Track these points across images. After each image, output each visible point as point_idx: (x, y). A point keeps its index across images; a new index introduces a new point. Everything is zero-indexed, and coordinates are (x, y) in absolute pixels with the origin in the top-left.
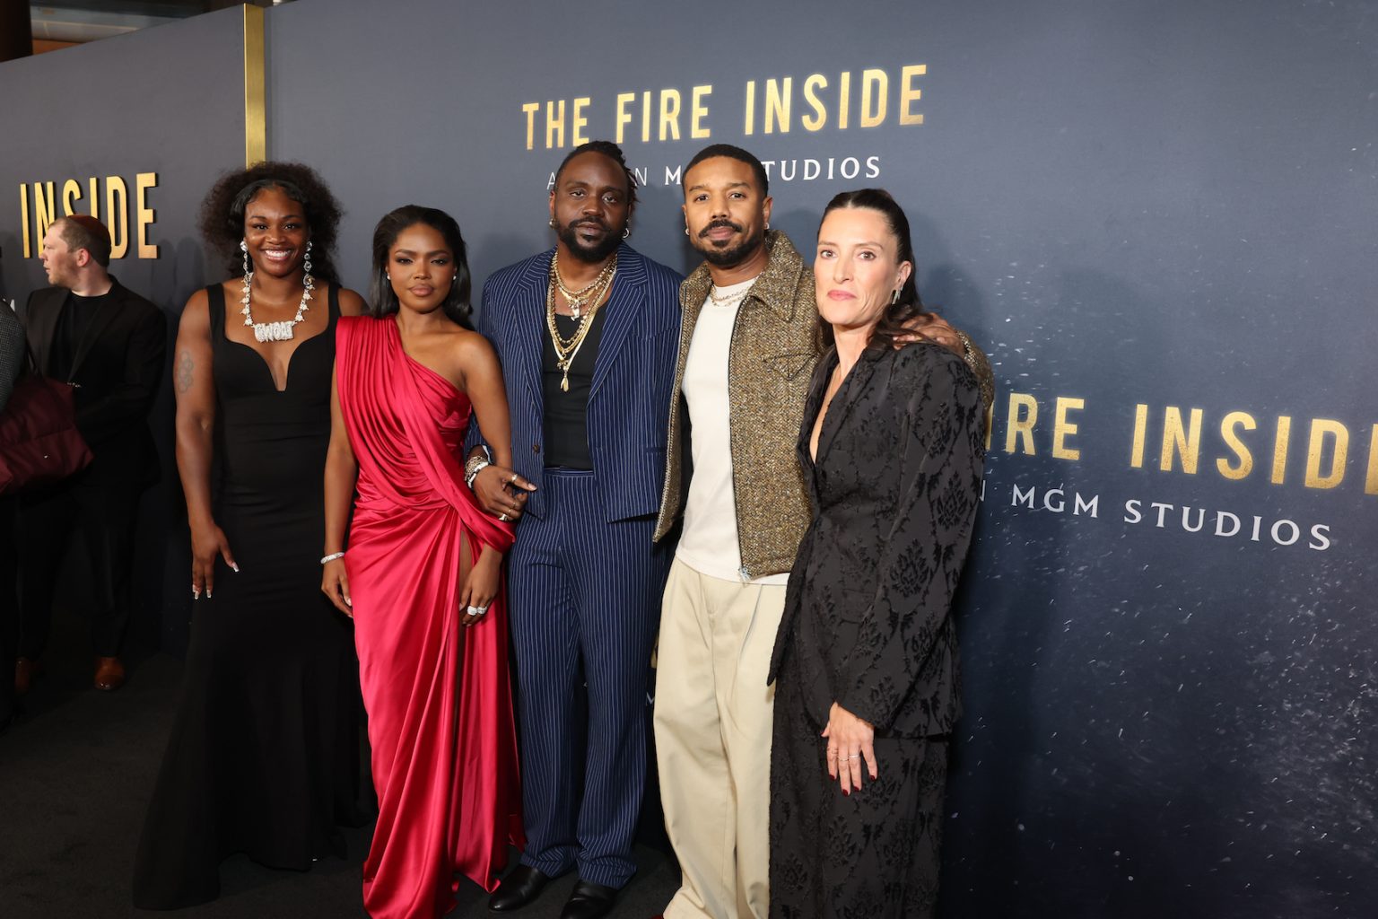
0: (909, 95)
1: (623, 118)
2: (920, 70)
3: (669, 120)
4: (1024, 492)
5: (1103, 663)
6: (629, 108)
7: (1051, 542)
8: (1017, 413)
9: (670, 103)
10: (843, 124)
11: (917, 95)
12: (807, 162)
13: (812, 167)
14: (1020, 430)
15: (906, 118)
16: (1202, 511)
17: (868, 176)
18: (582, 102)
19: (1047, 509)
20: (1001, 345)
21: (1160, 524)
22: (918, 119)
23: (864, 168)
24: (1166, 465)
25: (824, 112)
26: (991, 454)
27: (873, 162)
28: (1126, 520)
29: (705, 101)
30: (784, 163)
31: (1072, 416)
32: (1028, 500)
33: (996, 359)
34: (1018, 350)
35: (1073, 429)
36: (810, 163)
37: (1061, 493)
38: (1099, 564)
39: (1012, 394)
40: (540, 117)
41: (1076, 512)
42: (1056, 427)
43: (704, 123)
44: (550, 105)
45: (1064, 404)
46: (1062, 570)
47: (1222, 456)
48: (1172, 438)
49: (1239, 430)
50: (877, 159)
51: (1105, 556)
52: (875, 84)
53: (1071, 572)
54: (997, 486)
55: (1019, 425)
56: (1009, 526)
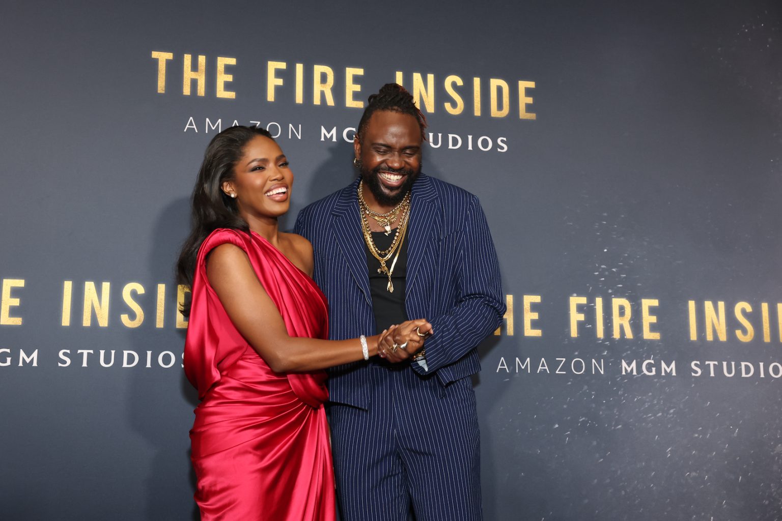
0: (524, 100)
1: (273, 82)
2: (531, 84)
3: (322, 88)
4: (629, 364)
5: (694, 474)
6: (279, 73)
7: (650, 396)
8: (618, 311)
9: (324, 78)
11: (530, 100)
12: (450, 136)
13: (455, 140)
14: (621, 322)
16: (733, 363)
17: (499, 150)
18: (227, 61)
19: (645, 374)
20: (603, 266)
21: (712, 374)
22: (532, 116)
23: (495, 145)
24: (710, 337)
25: (462, 103)
26: (604, 340)
27: (502, 141)
28: (693, 374)
29: (357, 80)
30: (431, 134)
31: (652, 311)
32: (632, 370)
33: (601, 275)
34: (614, 270)
35: (654, 319)
36: (453, 137)
37: (652, 362)
38: (681, 406)
39: (613, 299)
40: (175, 65)
41: (663, 374)
42: (644, 319)
43: (357, 96)
44: (188, 57)
45: (647, 303)
46: (660, 414)
47: (738, 329)
48: (710, 320)
49: (744, 312)
50: (505, 139)
51: (684, 400)
52: (500, 89)
53: (665, 415)
54: (611, 362)
55: (620, 319)
56: (622, 389)
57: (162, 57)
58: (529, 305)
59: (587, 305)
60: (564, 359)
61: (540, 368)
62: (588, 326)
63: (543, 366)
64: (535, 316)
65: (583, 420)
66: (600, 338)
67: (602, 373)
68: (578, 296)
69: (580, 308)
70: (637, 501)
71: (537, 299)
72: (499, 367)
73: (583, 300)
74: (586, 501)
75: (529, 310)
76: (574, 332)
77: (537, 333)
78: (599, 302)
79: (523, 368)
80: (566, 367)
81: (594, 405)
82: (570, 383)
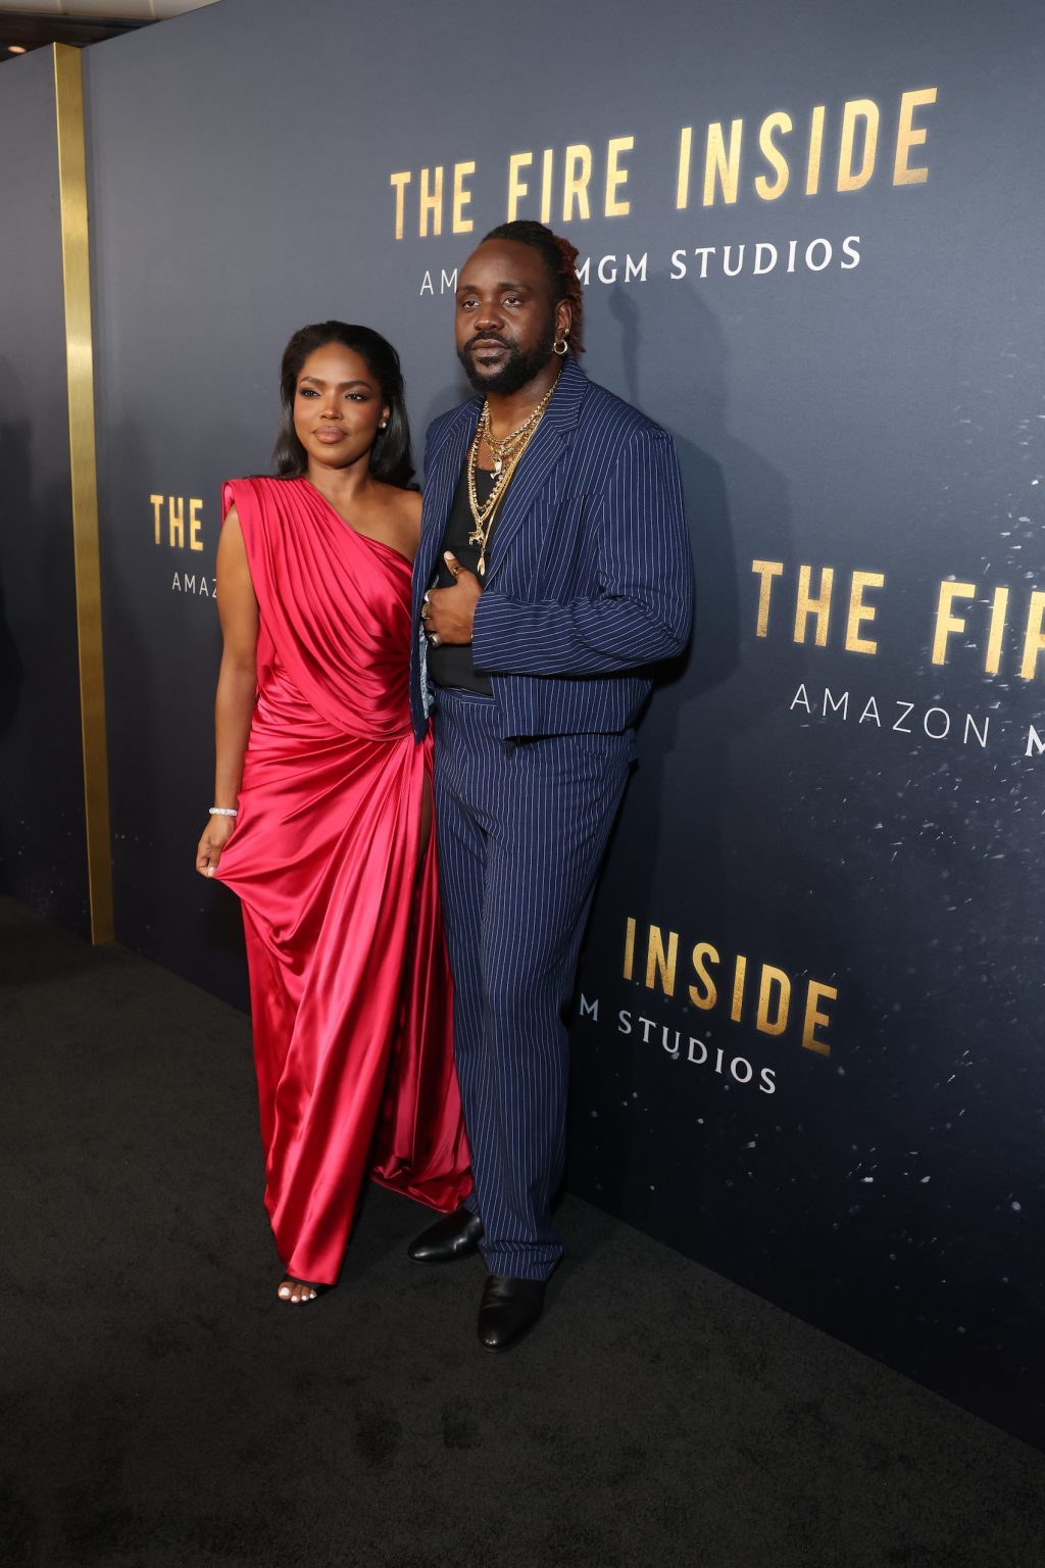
0: (909, 136)
1: (517, 190)
2: (927, 96)
3: (576, 189)
4: (1043, 737)
6: (525, 174)
8: (1040, 621)
9: (579, 164)
10: (812, 188)
11: (920, 136)
12: (759, 247)
13: (766, 254)
14: (1042, 645)
15: (904, 174)
17: (844, 265)
18: (465, 168)
20: (1023, 519)
22: (920, 175)
23: (839, 255)
25: (787, 170)
26: (998, 680)
27: (852, 245)
29: (624, 160)
30: (727, 249)
33: (1016, 539)
36: (764, 249)
39: (1034, 593)
40: (412, 190)
43: (622, 193)
44: (425, 173)
50: (857, 240)
52: (861, 123)
54: (1006, 726)
55: (1041, 639)
56: (1019, 785)
57: (400, 180)
58: (861, 590)
59: (974, 602)
60: (912, 706)
61: (865, 714)
62: (970, 646)
63: (871, 712)
64: (869, 614)
65: (930, 827)
66: (990, 674)
67: (983, 744)
68: (958, 580)
69: (959, 607)
70: (1009, 1002)
71: (877, 580)
72: (796, 701)
73: (968, 591)
74: (912, 971)
75: (860, 602)
76: (939, 655)
77: (868, 647)
78: (1001, 597)
79: (835, 709)
80: (914, 721)
81: (955, 805)
82: (915, 753)
